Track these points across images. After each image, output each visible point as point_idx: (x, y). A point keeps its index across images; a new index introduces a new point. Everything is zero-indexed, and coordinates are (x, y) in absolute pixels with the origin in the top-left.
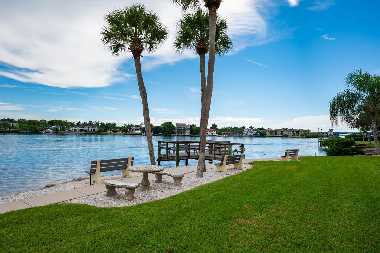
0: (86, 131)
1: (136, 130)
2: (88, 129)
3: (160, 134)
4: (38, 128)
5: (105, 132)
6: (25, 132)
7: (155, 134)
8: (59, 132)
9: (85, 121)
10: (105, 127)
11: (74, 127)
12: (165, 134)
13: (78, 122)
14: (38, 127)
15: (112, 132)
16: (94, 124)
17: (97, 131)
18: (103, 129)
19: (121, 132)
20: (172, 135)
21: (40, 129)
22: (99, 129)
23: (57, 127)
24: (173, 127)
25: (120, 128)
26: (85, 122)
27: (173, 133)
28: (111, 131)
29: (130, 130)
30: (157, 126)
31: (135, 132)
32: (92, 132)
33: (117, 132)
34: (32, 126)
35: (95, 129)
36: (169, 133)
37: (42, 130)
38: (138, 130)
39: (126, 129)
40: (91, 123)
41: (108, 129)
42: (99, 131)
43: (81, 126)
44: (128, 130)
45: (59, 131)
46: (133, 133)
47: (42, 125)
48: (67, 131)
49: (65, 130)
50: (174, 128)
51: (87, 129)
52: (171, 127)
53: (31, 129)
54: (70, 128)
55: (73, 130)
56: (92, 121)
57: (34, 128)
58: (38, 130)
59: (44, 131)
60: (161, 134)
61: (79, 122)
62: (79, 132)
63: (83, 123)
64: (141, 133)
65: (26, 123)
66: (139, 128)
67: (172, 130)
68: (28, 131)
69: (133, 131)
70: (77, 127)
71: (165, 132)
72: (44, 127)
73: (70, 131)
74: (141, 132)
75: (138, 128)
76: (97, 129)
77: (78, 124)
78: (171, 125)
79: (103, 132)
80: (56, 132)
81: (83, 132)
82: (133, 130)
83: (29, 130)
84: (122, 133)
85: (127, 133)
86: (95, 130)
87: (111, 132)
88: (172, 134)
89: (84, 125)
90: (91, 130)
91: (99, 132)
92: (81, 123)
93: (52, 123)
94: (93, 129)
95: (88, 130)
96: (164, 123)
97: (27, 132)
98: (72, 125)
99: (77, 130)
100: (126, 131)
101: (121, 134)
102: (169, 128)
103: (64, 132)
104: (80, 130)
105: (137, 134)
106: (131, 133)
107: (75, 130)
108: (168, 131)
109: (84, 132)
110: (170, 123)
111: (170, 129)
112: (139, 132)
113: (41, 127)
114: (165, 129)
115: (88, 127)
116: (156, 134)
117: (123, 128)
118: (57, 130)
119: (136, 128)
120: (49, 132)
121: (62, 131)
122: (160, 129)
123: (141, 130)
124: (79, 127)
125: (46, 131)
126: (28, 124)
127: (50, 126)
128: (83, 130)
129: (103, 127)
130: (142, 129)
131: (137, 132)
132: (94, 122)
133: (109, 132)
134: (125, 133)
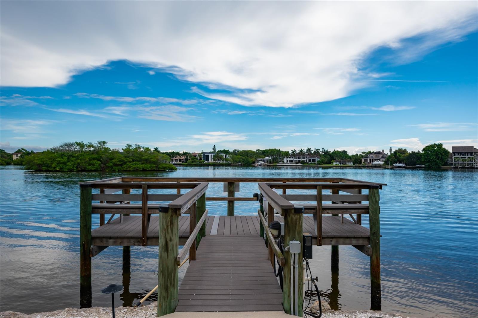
0: (303, 162)
1: (375, 160)
2: (306, 159)
3: (419, 165)
4: (251, 160)
5: (330, 163)
6: (237, 165)
7: (409, 165)
8: (271, 165)
9: (302, 149)
10: (328, 156)
11: (289, 158)
12: (429, 166)
13: (293, 150)
14: (250, 158)
15: (339, 163)
16: (313, 152)
17: (318, 163)
18: (326, 160)
19: (352, 163)
20: (442, 167)
21: (252, 161)
22: (321, 159)
23: (270, 158)
24: (444, 154)
25: (350, 158)
26: (302, 151)
27: (446, 164)
28: (338, 161)
29: (366, 160)
30: (412, 152)
31: (373, 164)
32: (311, 164)
33: (345, 163)
34: (244, 157)
35: (315, 160)
36: (436, 164)
37: (254, 162)
38: (379, 159)
39: (359, 159)
40: (309, 151)
41: (334, 159)
42: (320, 162)
43: (298, 156)
44: (363, 160)
45: (272, 163)
46: (371, 165)
47: (254, 157)
48: (281, 163)
49: (278, 162)
50: (447, 156)
51: (304, 160)
52: (441, 154)
53: (243, 161)
54: (284, 159)
55: (287, 161)
56: (310, 149)
57: (246, 160)
58: (250, 162)
59: (256, 163)
60: (421, 166)
61: (295, 151)
62: (295, 164)
63: (299, 151)
64: (384, 165)
65: (239, 155)
66: (381, 156)
67: (442, 160)
68: (240, 164)
69: (370, 162)
70: (292, 158)
71: (429, 162)
72: (256, 158)
73: (284, 163)
74: (384, 163)
75: (378, 157)
76: (317, 159)
77: (294, 154)
78: (440, 150)
79: (326, 163)
80: (268, 164)
81: (299, 164)
82: (370, 159)
83: (241, 162)
84: (354, 164)
85: (361, 165)
86: (315, 162)
87: (337, 163)
88: (444, 165)
89: (301, 154)
90: (310, 162)
91: (320, 164)
92: (298, 152)
93: (265, 153)
94: (313, 160)
95: (306, 162)
96: (426, 147)
97: (238, 165)
98: (286, 154)
99: (293, 162)
100: (360, 163)
101: (351, 166)
102: (437, 155)
103: (277, 164)
104: (296, 161)
105: (376, 166)
106: (367, 165)
107: (290, 161)
108: (433, 161)
109: (301, 164)
110: (440, 146)
111: (439, 157)
112: (381, 163)
113: (253, 159)
114: (427, 156)
115: (306, 158)
116: (412, 166)
117: (354, 157)
118: (270, 162)
119: (376, 157)
120: (260, 165)
121: (275, 163)
122: (418, 156)
123: (384, 160)
124: (294, 157)
125: (258, 163)
126: (241, 156)
127: (263, 157)
128: (299, 161)
129: (326, 156)
130: (385, 158)
131: (376, 163)
132: (313, 149)
133: (334, 164)
134: (357, 165)
